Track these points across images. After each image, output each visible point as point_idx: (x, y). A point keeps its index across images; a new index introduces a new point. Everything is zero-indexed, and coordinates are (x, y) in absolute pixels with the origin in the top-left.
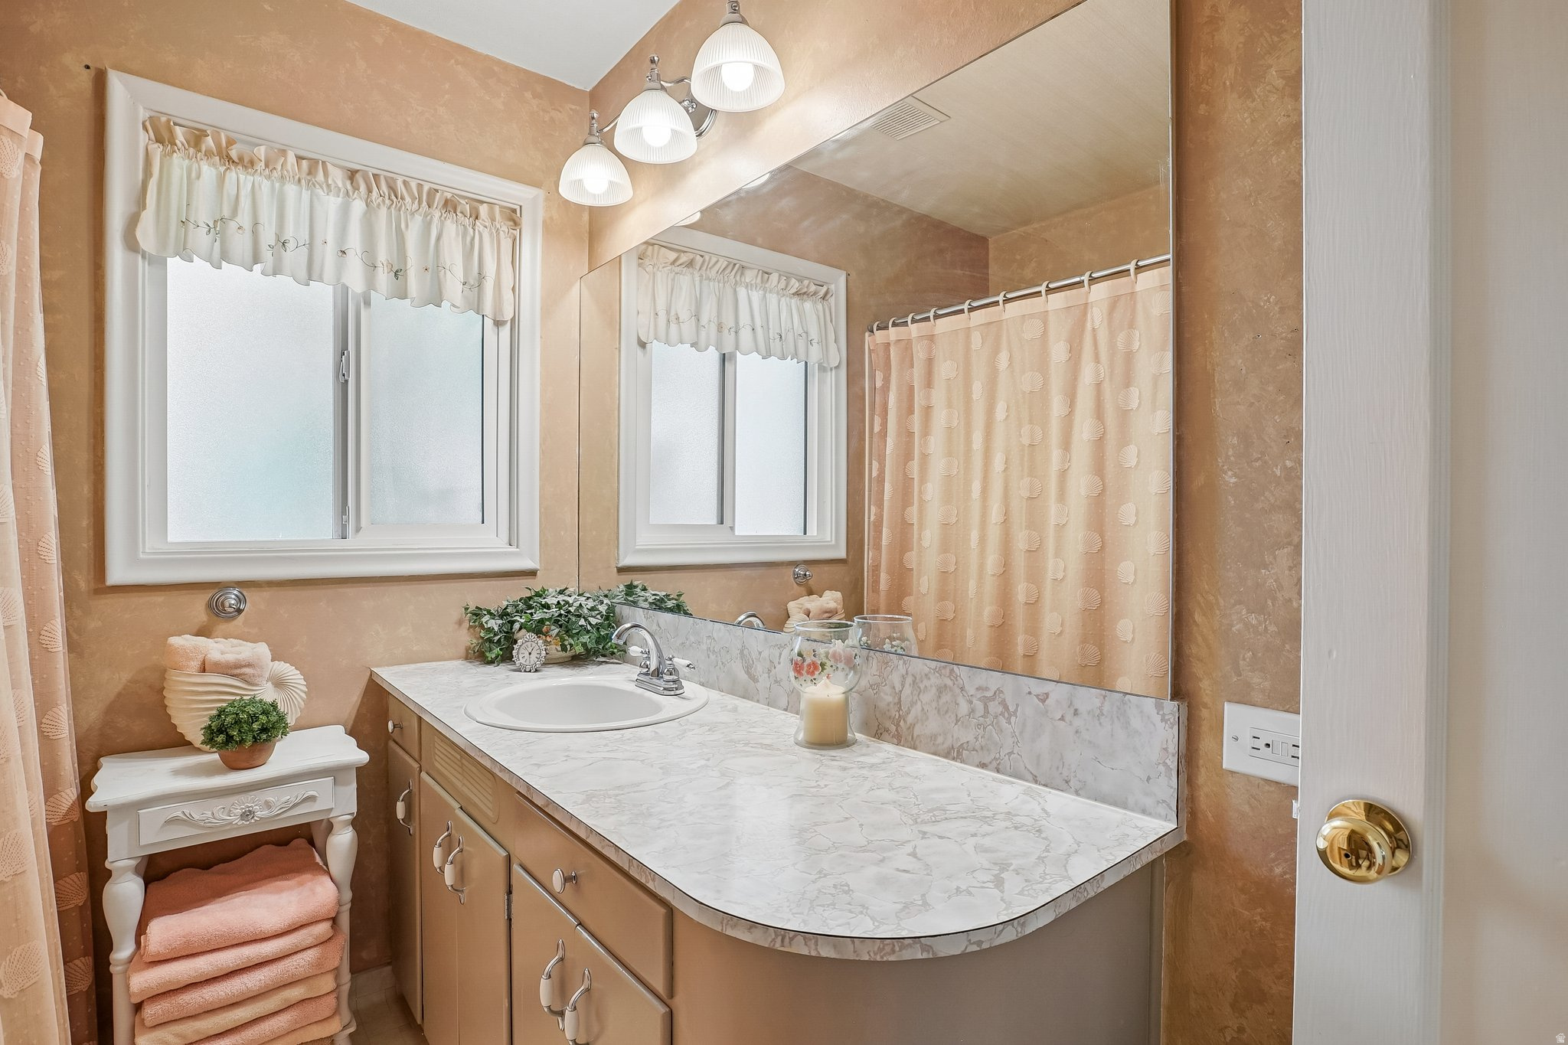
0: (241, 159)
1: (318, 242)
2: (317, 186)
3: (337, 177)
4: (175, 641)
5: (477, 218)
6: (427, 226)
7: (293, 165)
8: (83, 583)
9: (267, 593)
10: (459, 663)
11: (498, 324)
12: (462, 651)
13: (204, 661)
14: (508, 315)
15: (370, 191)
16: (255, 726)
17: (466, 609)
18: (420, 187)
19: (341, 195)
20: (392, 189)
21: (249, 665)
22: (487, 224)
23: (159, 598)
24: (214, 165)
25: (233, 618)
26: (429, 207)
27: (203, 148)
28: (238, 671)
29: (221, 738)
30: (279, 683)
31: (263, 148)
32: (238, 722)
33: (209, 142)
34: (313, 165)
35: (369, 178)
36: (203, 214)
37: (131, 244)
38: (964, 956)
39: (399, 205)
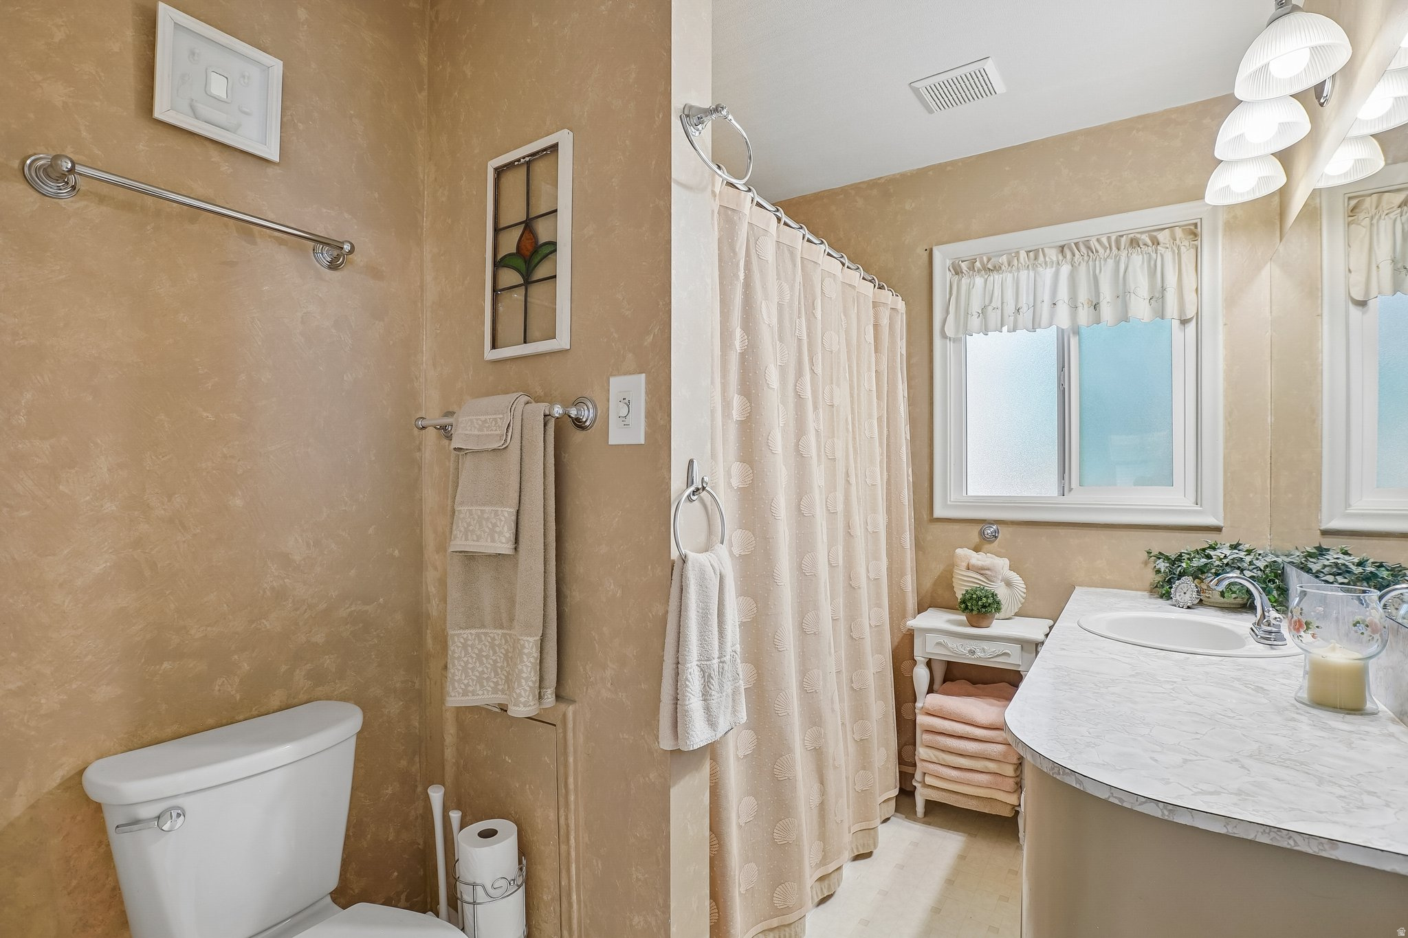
0: (995, 267)
1: (1039, 301)
2: (1039, 266)
3: (1053, 254)
4: (959, 551)
5: (1158, 244)
6: (1117, 263)
7: (1024, 258)
8: (925, 516)
9: (1011, 529)
10: (1146, 593)
11: (1184, 322)
12: (1147, 585)
13: (968, 565)
14: (1191, 312)
15: (1074, 255)
16: (980, 603)
17: (1149, 553)
18: (1109, 238)
19: (1054, 265)
20: (1089, 248)
21: (988, 569)
22: (1168, 246)
23: (957, 526)
24: (982, 276)
25: (992, 542)
26: (1119, 250)
27: (976, 269)
28: (982, 572)
29: (963, 606)
30: (1009, 584)
31: (1005, 257)
32: (971, 598)
33: (978, 264)
34: (1035, 253)
35: (1072, 247)
36: (976, 307)
37: (944, 336)
38: (1106, 802)
39: (1094, 258)
